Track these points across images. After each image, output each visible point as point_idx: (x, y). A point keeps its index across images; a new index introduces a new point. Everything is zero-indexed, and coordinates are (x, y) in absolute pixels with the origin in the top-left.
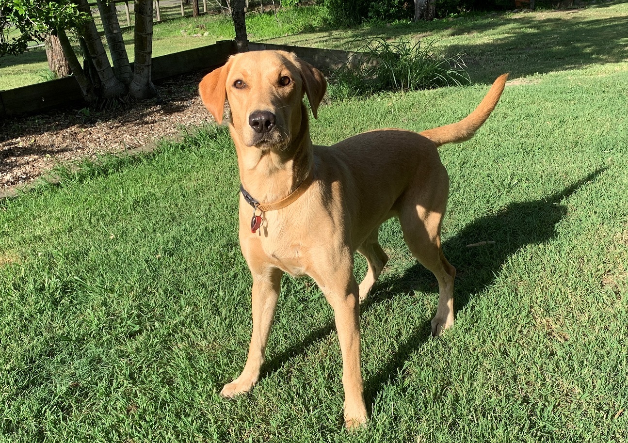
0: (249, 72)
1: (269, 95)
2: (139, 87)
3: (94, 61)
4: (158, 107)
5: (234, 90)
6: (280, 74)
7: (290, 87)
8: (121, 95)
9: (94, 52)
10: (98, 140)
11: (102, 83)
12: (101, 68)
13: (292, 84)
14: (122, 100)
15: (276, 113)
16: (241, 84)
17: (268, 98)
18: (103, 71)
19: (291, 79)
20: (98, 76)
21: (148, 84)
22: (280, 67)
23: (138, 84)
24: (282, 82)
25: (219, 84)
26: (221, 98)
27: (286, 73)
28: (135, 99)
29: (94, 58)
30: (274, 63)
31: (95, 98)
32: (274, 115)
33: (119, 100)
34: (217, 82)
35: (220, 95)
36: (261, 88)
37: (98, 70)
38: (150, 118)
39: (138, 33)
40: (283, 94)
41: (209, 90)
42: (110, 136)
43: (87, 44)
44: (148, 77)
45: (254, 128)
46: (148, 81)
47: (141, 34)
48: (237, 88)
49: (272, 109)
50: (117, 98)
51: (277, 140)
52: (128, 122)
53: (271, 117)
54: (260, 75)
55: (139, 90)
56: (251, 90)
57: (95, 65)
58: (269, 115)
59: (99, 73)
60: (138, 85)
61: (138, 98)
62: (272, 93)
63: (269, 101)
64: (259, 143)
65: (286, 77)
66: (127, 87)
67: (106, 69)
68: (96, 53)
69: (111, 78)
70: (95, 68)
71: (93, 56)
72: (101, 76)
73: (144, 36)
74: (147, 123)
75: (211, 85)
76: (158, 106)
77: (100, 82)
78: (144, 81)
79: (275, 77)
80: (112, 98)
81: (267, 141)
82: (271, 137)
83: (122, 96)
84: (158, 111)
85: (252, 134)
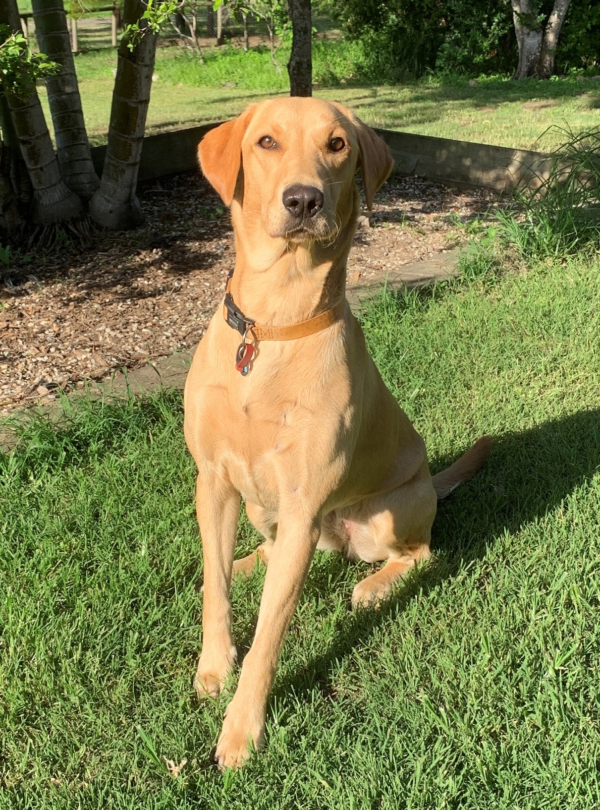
0: (284, 127)
1: (314, 162)
2: (111, 205)
3: (23, 149)
4: (156, 254)
5: (258, 150)
6: (331, 134)
7: (343, 154)
8: (72, 218)
9: (26, 130)
10: (41, 336)
11: (35, 193)
12: (36, 164)
13: (347, 151)
14: (75, 231)
15: (325, 189)
16: (269, 142)
17: (313, 168)
18: (41, 169)
19: (346, 143)
20: (29, 177)
21: (129, 200)
22: (333, 123)
23: (108, 198)
24: (333, 145)
25: (231, 143)
26: (233, 165)
27: (339, 133)
28: (100, 228)
29: (24, 142)
30: (323, 116)
31: (20, 222)
32: (321, 194)
33: (68, 231)
34: (227, 141)
35: (232, 161)
36: (301, 152)
37: (29, 166)
38: (146, 282)
39: (122, 99)
40: (332, 163)
41: (213, 154)
42: (68, 329)
43: (13, 113)
44: (131, 187)
45: (289, 210)
46: (130, 194)
47: (127, 100)
48: (264, 147)
49: (319, 184)
50: (64, 225)
51: (322, 231)
52: (99, 287)
53: (318, 195)
54: (301, 133)
55: (111, 212)
56: (287, 153)
57: (25, 157)
58: (315, 193)
59: (31, 174)
60: (108, 201)
61: (107, 228)
62: (318, 161)
63: (314, 172)
64: (292, 233)
65: (339, 139)
66: (86, 201)
67: (46, 166)
68: (31, 134)
69: (55, 185)
70: (23, 162)
71: (21, 138)
72: (34, 180)
73: (133, 105)
74: (142, 295)
75: (217, 146)
76: (154, 251)
77: (31, 190)
78: (122, 193)
79: (323, 139)
80: (53, 224)
81: (306, 231)
82: (312, 225)
83: (75, 221)
84: (156, 263)
85: (285, 218)
